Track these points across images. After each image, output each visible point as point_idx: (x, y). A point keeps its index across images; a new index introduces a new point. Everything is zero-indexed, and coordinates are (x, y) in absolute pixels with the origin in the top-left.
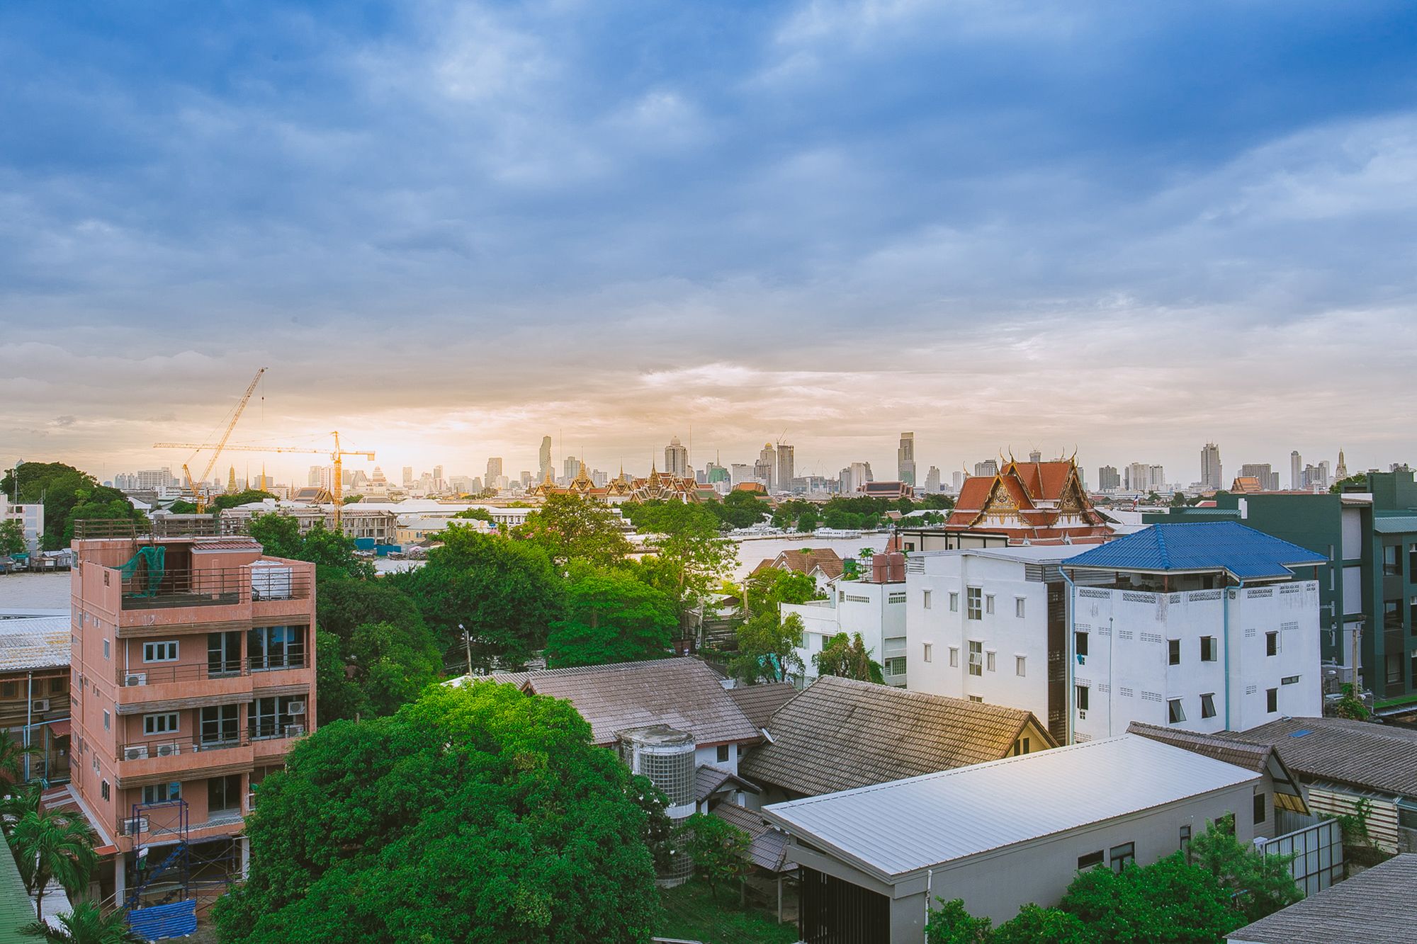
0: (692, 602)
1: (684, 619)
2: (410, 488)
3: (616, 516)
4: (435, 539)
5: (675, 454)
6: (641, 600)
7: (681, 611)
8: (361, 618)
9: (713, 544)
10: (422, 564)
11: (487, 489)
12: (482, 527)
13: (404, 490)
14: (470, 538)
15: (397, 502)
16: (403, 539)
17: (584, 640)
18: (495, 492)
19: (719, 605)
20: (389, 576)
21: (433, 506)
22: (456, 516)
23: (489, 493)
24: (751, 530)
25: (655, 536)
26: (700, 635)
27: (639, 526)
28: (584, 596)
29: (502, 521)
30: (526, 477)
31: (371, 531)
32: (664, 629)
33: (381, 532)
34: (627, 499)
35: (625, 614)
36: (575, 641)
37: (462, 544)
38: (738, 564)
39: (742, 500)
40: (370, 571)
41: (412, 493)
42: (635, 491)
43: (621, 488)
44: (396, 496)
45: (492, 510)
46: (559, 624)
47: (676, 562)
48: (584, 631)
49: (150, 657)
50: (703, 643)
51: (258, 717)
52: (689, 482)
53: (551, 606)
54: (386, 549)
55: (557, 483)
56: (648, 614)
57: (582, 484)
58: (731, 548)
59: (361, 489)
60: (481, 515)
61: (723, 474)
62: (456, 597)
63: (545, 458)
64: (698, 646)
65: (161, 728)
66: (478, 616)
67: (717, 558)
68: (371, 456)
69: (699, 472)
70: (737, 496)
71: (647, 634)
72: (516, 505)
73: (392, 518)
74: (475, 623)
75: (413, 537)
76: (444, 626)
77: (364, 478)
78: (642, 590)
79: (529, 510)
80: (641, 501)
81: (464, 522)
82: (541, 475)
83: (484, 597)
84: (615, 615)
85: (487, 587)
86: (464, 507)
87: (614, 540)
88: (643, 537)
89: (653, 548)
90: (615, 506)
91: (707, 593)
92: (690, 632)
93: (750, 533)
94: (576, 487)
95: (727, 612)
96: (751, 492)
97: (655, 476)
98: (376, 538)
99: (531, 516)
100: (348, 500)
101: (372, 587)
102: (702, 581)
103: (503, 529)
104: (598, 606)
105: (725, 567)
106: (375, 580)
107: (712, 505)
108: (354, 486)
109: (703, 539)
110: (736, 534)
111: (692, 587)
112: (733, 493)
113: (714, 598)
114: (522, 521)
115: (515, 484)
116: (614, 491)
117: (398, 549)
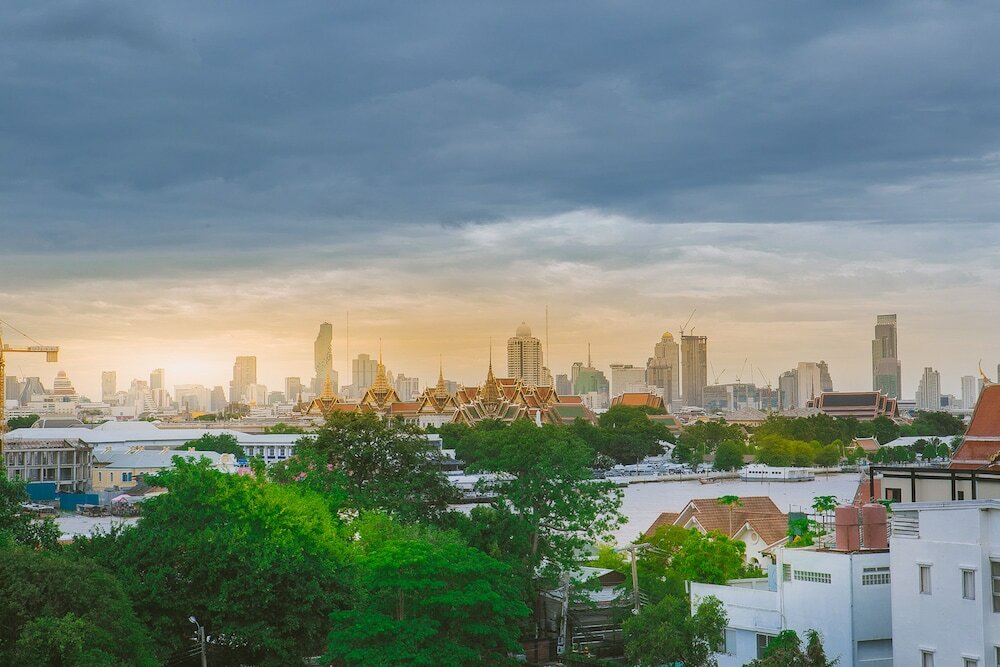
0: (551, 580)
1: (539, 606)
2: (114, 404)
3: (434, 446)
4: (154, 483)
5: (524, 349)
6: (471, 576)
7: (535, 594)
8: (35, 608)
9: (583, 489)
10: (133, 522)
11: (234, 406)
12: (225, 464)
13: (104, 407)
14: (208, 479)
15: (92, 425)
16: (102, 482)
17: (385, 639)
18: (246, 410)
19: (596, 584)
20: (80, 543)
21: (149, 431)
22: (185, 448)
23: (236, 411)
24: (641, 467)
25: (493, 476)
26: (563, 632)
27: (468, 463)
28: (385, 571)
29: (256, 452)
30: (294, 385)
31: (51, 472)
32: (508, 621)
33: (67, 473)
34: (449, 419)
35: (445, 599)
36: (370, 642)
37: (195, 490)
38: (623, 520)
39: (626, 421)
40: (50, 534)
41: (117, 411)
42: (463, 407)
43: (440, 403)
44: (90, 417)
45: (242, 438)
46: (346, 615)
47: (526, 516)
48: (384, 625)
50: (569, 643)
52: (544, 394)
53: (334, 587)
54: (77, 499)
55: (341, 395)
56: (484, 598)
57: (381, 396)
58: (612, 496)
59: (36, 406)
60: (225, 445)
61: (598, 381)
62: (186, 573)
63: (323, 356)
64: (561, 650)
66: (219, 603)
67: (589, 511)
68: (52, 353)
69: (561, 378)
70: (619, 415)
71: (482, 629)
72: (280, 429)
73: (84, 449)
74: (214, 614)
75: (118, 481)
76: (165, 619)
77: (40, 389)
78: (474, 561)
79: (299, 437)
80: (471, 422)
81: (197, 455)
82: (316, 383)
83: (229, 574)
84: (433, 600)
85: (234, 558)
86: (197, 434)
87: (432, 483)
88: (474, 479)
89: (490, 495)
90: (431, 429)
91: (575, 565)
92: (548, 629)
93: (640, 472)
94: (371, 400)
95: (606, 595)
96: (642, 409)
97: (492, 383)
98: (59, 481)
99: (300, 447)
100: (15, 424)
101: (52, 559)
102: (567, 547)
103: (259, 467)
104: (405, 584)
105: (603, 525)
106: (58, 548)
107: (582, 429)
108: (24, 401)
109: (569, 480)
110: (617, 474)
111: (551, 556)
112: (614, 409)
113: (586, 573)
114: (288, 453)
115: (276, 396)
116: (429, 407)
117: (94, 499)
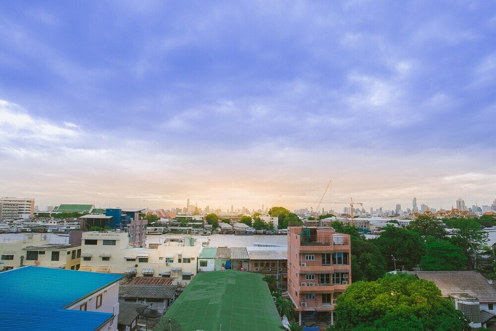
0: (471, 252)
1: (469, 257)
2: (373, 213)
3: (440, 223)
4: (383, 229)
5: (460, 203)
6: (453, 250)
7: (468, 255)
8: (362, 251)
9: (478, 233)
10: (379, 236)
11: (397, 214)
12: (396, 225)
13: (371, 214)
14: (394, 229)
15: (369, 218)
16: (372, 228)
17: (433, 262)
18: (399, 215)
19: (482, 254)
20: (370, 239)
21: (380, 219)
22: (387, 222)
23: (397, 215)
24: (492, 228)
25: (456, 229)
26: (475, 264)
27: (449, 227)
28: (433, 248)
29: (402, 223)
30: (409, 210)
31: (362, 226)
32: (462, 260)
33: (365, 226)
34: (444, 217)
35: (447, 255)
36: (430, 263)
37: (391, 231)
38: (489, 240)
39: (487, 218)
40: (364, 238)
41: (373, 215)
42: (447, 215)
43: (441, 214)
44: (369, 216)
45: (399, 220)
46: (424, 257)
47: (464, 238)
48: (433, 259)
49: (307, 259)
50: (477, 266)
51: (335, 278)
52: (466, 212)
53: (421, 251)
54: (367, 231)
55: (419, 212)
56: (456, 255)
57: (428, 212)
58: (486, 234)
59: (359, 214)
60: (395, 222)
61: (479, 209)
62: (390, 246)
63: (415, 205)
64: (475, 268)
65: (310, 278)
66: (397, 253)
67: (480, 238)
68: (361, 204)
69: (469, 208)
70: (485, 217)
71: (455, 262)
72: (406, 219)
73: (368, 222)
74: (396, 255)
75: (375, 228)
76: (387, 255)
77: (359, 211)
78: (453, 247)
80: (449, 218)
81: (391, 224)
82: (413, 210)
83: (399, 247)
84: (444, 255)
85: (400, 244)
86: (390, 220)
87: (441, 230)
88: (451, 230)
89: (455, 233)
90: (440, 219)
91: (478, 249)
92: (471, 263)
93: (492, 230)
94: (425, 213)
95: (486, 257)
96: (491, 215)
97: (453, 210)
98: (364, 228)
99: (411, 222)
100: (355, 217)
101: (365, 243)
102: (475, 246)
103: (404, 227)
104: (437, 251)
105: (484, 241)
106: (366, 240)
107: (476, 219)
108: (356, 213)
109: (474, 231)
110: (486, 229)
111: (471, 247)
112: (483, 215)
113: (480, 251)
114: (409, 224)
115: (405, 212)
116: (439, 215)
117: (370, 231)
